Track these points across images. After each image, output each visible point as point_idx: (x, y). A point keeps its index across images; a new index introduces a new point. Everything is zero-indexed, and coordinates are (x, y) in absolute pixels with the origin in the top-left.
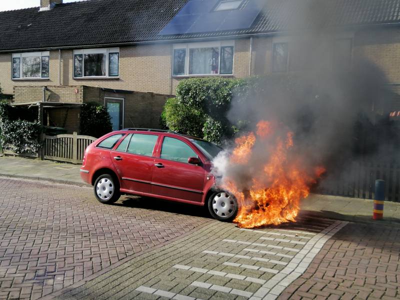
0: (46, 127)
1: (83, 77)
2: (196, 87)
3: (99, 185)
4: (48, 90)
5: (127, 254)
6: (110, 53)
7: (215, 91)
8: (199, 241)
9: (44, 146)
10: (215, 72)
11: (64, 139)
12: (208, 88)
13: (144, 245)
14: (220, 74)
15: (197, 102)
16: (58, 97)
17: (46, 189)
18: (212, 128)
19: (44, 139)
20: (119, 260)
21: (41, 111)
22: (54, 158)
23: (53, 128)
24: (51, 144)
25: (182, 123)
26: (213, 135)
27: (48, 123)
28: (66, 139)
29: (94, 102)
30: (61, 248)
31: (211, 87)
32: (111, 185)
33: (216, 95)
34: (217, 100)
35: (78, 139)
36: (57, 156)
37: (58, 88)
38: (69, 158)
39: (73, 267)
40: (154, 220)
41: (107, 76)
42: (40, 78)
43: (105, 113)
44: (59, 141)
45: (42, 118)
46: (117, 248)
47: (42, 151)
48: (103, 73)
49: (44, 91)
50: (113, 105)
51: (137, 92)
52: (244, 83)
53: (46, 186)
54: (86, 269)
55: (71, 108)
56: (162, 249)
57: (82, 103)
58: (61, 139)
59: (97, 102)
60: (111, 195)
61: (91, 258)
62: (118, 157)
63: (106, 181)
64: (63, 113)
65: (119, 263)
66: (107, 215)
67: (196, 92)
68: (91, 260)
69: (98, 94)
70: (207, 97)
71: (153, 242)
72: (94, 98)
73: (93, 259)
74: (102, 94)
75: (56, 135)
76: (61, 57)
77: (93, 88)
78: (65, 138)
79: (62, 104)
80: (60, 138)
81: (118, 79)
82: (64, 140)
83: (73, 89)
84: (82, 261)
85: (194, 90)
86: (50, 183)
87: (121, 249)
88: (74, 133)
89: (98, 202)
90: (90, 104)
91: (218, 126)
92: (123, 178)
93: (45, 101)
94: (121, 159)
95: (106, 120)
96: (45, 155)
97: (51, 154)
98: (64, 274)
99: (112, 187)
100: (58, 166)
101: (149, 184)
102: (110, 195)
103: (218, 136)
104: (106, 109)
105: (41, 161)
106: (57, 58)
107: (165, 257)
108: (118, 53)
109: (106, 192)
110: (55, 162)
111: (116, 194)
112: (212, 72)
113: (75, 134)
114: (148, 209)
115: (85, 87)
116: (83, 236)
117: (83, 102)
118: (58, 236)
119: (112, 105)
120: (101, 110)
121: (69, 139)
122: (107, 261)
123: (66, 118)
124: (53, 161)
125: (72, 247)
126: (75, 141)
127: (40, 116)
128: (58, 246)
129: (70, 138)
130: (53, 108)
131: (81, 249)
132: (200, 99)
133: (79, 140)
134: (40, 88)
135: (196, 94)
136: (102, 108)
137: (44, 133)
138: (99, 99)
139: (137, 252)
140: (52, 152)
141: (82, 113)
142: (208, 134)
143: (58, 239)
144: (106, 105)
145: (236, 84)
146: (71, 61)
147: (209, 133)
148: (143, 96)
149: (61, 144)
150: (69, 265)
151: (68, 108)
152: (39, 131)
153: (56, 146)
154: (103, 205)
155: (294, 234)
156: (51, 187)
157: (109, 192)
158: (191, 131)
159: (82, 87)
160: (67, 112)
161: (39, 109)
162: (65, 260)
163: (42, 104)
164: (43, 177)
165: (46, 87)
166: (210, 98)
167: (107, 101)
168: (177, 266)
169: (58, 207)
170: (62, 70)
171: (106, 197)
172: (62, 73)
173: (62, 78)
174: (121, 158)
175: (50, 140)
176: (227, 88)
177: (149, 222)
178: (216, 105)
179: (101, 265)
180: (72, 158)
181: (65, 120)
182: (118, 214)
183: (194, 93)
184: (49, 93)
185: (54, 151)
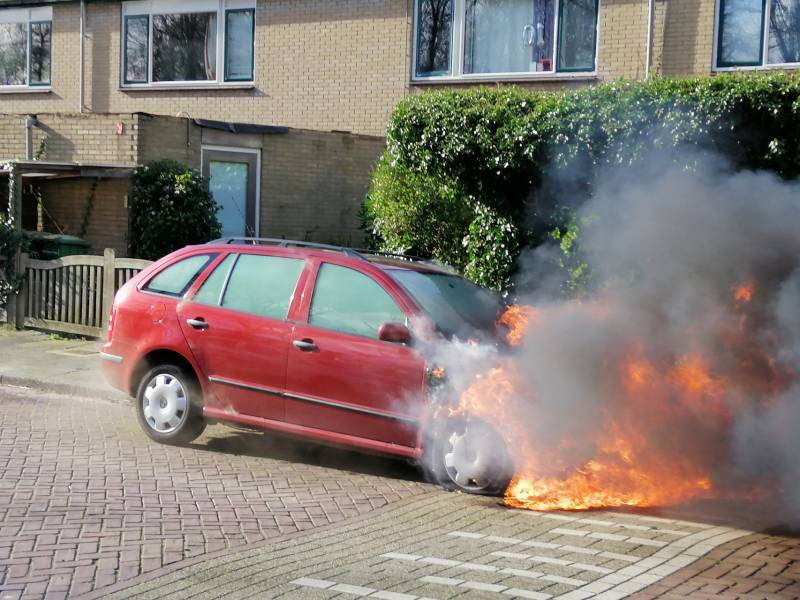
0: (29, 233)
1: (151, 85)
2: (441, 118)
3: (150, 393)
4: (38, 125)
5: (187, 553)
6: (228, 12)
7: (493, 127)
8: (385, 533)
9: (24, 290)
10: (541, 66)
11: (78, 269)
12: (474, 120)
13: (236, 537)
14: (557, 71)
15: (441, 159)
16: (68, 147)
17: (18, 405)
18: (489, 238)
19: (23, 271)
20: (162, 565)
21: (15, 189)
22: (52, 325)
23: (52, 237)
24: (44, 283)
25: (419, 222)
26: (492, 258)
27: (40, 224)
28: (85, 268)
29: (171, 162)
30: (24, 538)
31: (480, 117)
32: (180, 394)
33: (495, 141)
34: (496, 155)
35: (117, 270)
36: (60, 320)
37: (70, 121)
38: (94, 325)
39: (47, 577)
40: (284, 484)
41: (219, 82)
42: (26, 88)
43: (199, 192)
44: (64, 275)
45: (20, 209)
46: (165, 541)
47: (18, 304)
48: (208, 72)
49: (29, 128)
50: (231, 172)
51: (301, 131)
52: (574, 105)
53: (19, 400)
54: (78, 581)
55: (105, 179)
56: (278, 546)
57: (134, 164)
58: (71, 269)
59: (181, 162)
60: (181, 421)
61: (94, 560)
62: (197, 319)
63: (168, 381)
64: (80, 194)
65: (161, 572)
66: (163, 470)
67: (440, 133)
68: (93, 563)
69: (180, 137)
70: (470, 145)
71: (263, 532)
72: (169, 150)
73: (98, 563)
74: (193, 138)
75: (56, 257)
76: (87, 25)
77: (167, 118)
78: (82, 266)
79: (77, 169)
80: (68, 267)
81: (251, 91)
82: (78, 273)
83: (110, 122)
84: (72, 564)
85: (436, 126)
86: (32, 393)
87: (174, 542)
88: (107, 251)
89: (148, 439)
90: (159, 168)
91: (506, 232)
92: (210, 378)
93: (31, 157)
94: (207, 327)
95: (203, 213)
96: (27, 315)
97: (43, 313)
98: (23, 590)
99: (185, 398)
100: (60, 347)
101: (278, 395)
102: (179, 421)
103: (505, 260)
104: (207, 181)
105: (14, 332)
106: (74, 29)
107: (281, 563)
108: (252, 11)
109: (168, 412)
110: (52, 336)
111: (194, 421)
112: (533, 65)
113: (109, 253)
114: (276, 459)
115: (144, 117)
116: (87, 512)
117: (139, 162)
118: (23, 511)
119: (229, 168)
120: (188, 184)
121: (92, 270)
122: (132, 567)
123: (89, 208)
124: (48, 332)
125: (54, 537)
126: (110, 274)
127: (15, 203)
128: (20, 533)
129: (96, 267)
130: (53, 180)
131: (76, 541)
132: (451, 151)
133: (121, 273)
134: (18, 121)
135: (440, 139)
136: (193, 178)
137: (23, 251)
138: (184, 152)
139: (211, 549)
140: (46, 307)
141: (135, 194)
142: (478, 255)
143: (22, 519)
144: (206, 169)
145: (553, 107)
146: (116, 37)
147: (482, 251)
148: (318, 141)
149: (71, 282)
150: (39, 572)
151: (96, 178)
152: (8, 245)
153: (57, 289)
154: (159, 446)
155: (646, 523)
156: (33, 401)
157: (174, 411)
158: (446, 248)
159: (136, 116)
160: (93, 189)
161: (12, 183)
162: (30, 561)
163: (19, 168)
164: (12, 375)
165: (34, 116)
166: (480, 149)
167: (211, 157)
168: (302, 581)
169: (40, 447)
170: (89, 64)
171: (167, 425)
172: (89, 73)
173: (89, 88)
174: (205, 323)
175: (41, 271)
176: (526, 119)
177: (269, 489)
178: (498, 168)
179: (116, 573)
180: (100, 326)
181: (87, 217)
182: (191, 467)
183: (433, 135)
184: (42, 135)
185: (50, 304)
